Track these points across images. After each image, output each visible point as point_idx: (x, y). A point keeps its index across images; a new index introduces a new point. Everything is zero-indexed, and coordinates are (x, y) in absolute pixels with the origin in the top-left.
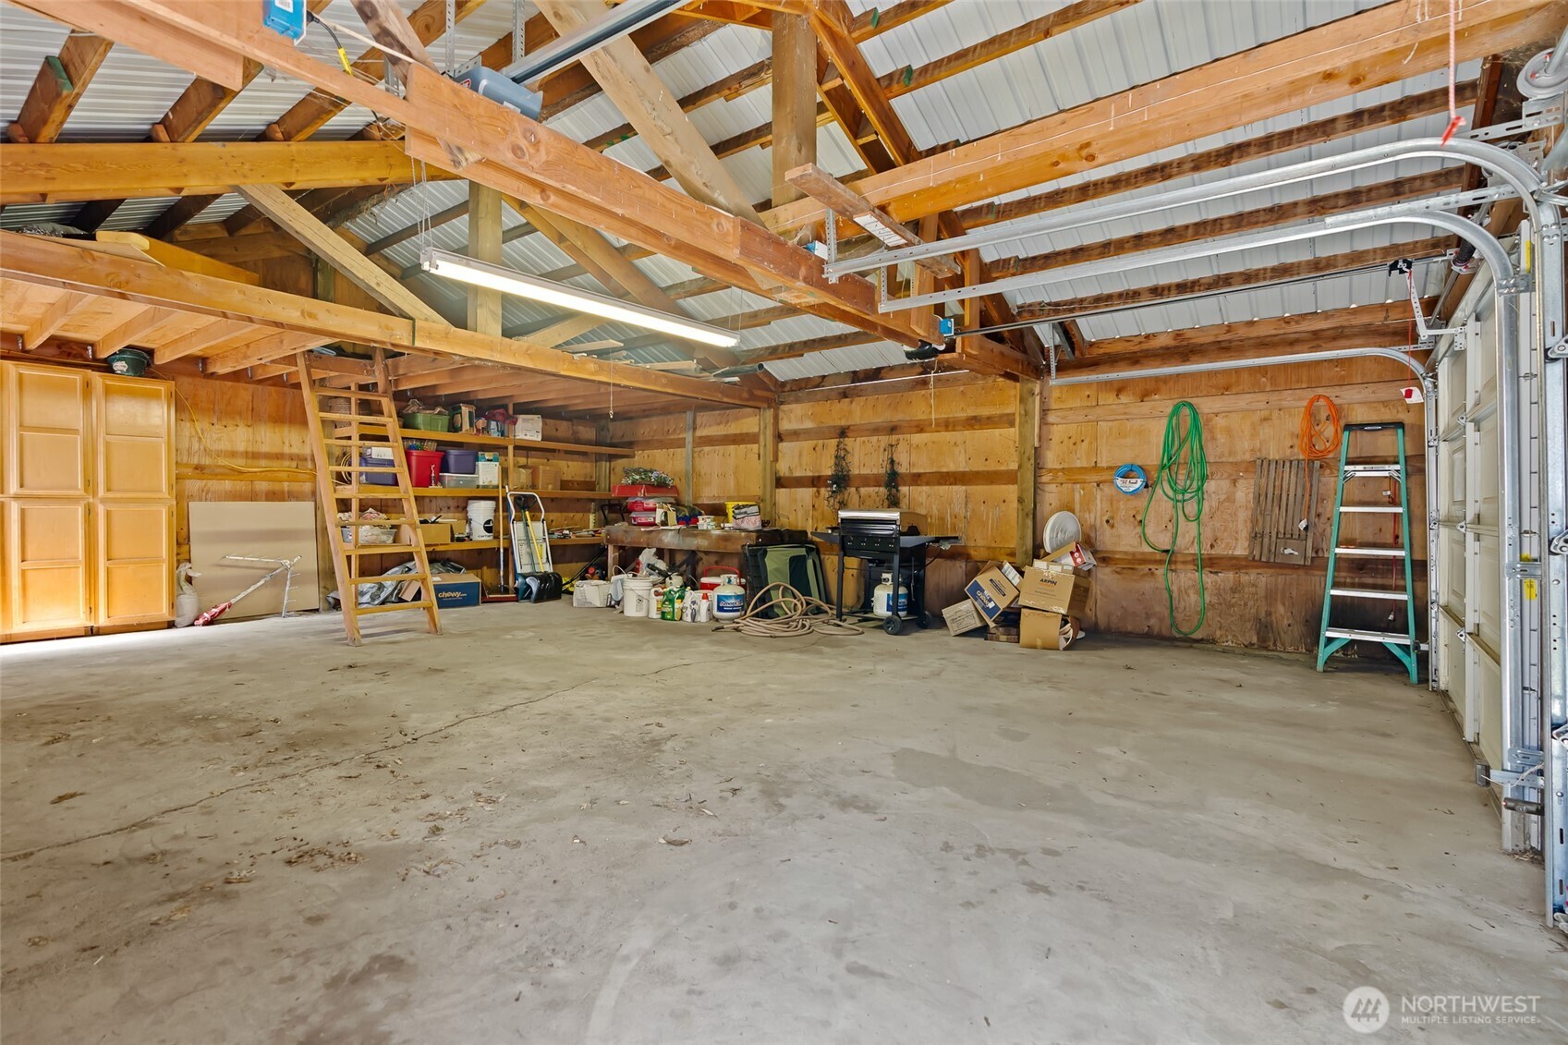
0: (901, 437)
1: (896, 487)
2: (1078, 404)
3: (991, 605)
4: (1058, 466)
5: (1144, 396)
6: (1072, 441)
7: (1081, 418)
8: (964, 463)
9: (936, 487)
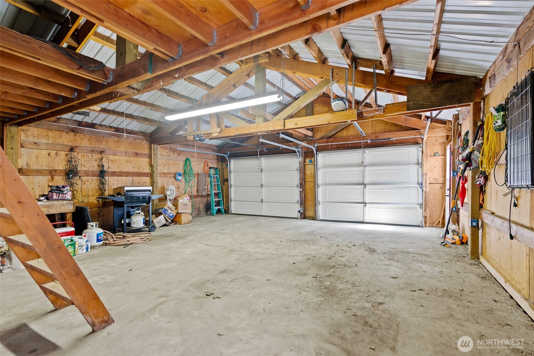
0: (104, 156)
1: (103, 177)
2: (164, 154)
3: (171, 215)
4: (160, 172)
5: (179, 155)
6: (164, 164)
7: (167, 158)
8: (131, 168)
9: (121, 177)
